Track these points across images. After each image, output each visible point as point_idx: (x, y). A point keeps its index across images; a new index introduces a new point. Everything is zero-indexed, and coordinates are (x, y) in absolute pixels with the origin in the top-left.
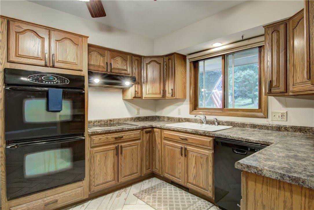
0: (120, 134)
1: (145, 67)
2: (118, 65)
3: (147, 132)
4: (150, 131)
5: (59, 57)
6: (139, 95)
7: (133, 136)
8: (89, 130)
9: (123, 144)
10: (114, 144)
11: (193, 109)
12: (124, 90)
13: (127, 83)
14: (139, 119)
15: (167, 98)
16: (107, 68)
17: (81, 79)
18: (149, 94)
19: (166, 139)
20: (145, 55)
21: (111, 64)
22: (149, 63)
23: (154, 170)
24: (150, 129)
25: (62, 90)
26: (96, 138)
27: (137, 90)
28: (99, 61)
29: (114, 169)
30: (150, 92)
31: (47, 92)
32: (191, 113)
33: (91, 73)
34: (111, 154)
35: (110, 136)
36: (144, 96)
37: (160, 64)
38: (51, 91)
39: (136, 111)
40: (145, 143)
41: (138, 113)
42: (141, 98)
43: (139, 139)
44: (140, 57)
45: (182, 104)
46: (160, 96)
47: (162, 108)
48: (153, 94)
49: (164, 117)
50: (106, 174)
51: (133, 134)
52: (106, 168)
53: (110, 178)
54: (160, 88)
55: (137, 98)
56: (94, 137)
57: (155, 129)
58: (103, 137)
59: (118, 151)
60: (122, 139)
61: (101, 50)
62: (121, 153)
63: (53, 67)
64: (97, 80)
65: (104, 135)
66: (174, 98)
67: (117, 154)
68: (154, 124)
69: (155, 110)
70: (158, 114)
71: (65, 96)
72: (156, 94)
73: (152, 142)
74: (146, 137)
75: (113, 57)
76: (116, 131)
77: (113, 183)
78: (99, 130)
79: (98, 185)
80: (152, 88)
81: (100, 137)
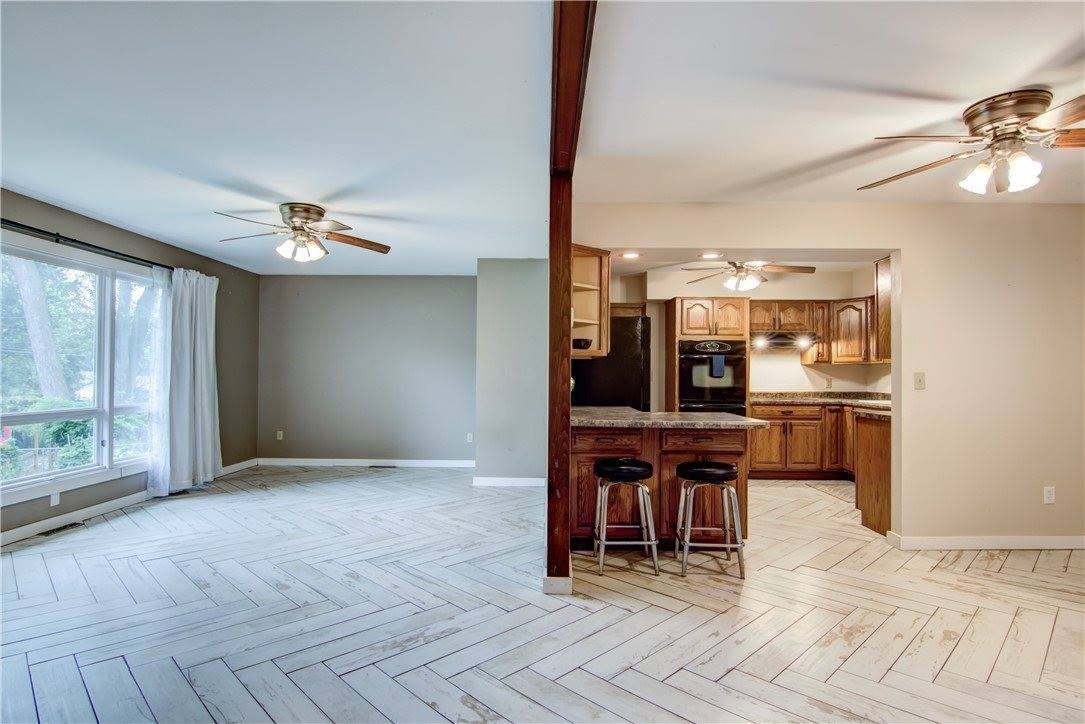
0: (791, 409)
1: (836, 316)
2: (789, 318)
3: (831, 411)
4: (839, 410)
5: (722, 325)
6: (825, 357)
7: (808, 413)
8: (750, 400)
9: (793, 422)
10: (780, 419)
12: (802, 354)
13: (803, 342)
14: (830, 395)
15: (873, 362)
16: (774, 325)
17: (744, 342)
18: (841, 356)
20: (835, 298)
21: (780, 319)
22: (843, 310)
23: (846, 467)
24: (838, 407)
25: (723, 356)
26: (758, 410)
27: (821, 350)
28: (763, 318)
29: (781, 450)
30: (844, 353)
31: (711, 359)
33: (752, 335)
34: (777, 431)
35: (776, 409)
36: (834, 359)
37: (860, 310)
38: (715, 357)
39: (825, 383)
40: (829, 426)
41: (829, 385)
42: (829, 361)
43: (819, 419)
44: (827, 303)
46: (860, 359)
47: (877, 378)
48: (848, 356)
50: (770, 452)
51: (807, 411)
52: (771, 445)
53: (775, 458)
54: (860, 347)
55: (822, 364)
56: (756, 408)
57: (845, 407)
58: (767, 410)
59: (786, 429)
60: (792, 414)
61: (767, 305)
62: (791, 432)
63: (716, 334)
64: (761, 342)
65: (768, 407)
67: (785, 432)
68: (844, 401)
69: (866, 382)
70: (869, 389)
71: (727, 362)
72: (854, 356)
73: (839, 425)
74: (830, 418)
75: (782, 309)
76: (783, 404)
77: (779, 466)
78: (762, 400)
79: (760, 463)
80: (847, 347)
81: (763, 408)
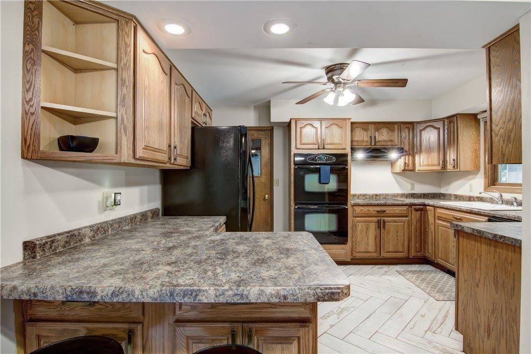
0: (383, 208)
1: (418, 134)
2: (383, 136)
3: (416, 210)
4: (423, 208)
5: (328, 141)
6: (411, 167)
7: (397, 212)
8: (351, 201)
9: (386, 219)
10: (376, 217)
11: (490, 184)
12: (392, 164)
13: (393, 155)
14: (413, 196)
15: (449, 170)
16: (371, 141)
17: (345, 155)
18: (423, 166)
19: (440, 218)
21: (375, 137)
22: (424, 129)
24: (422, 207)
25: (329, 167)
26: (358, 210)
27: (407, 161)
28: (362, 136)
29: (376, 241)
30: (425, 163)
31: (319, 169)
32: (486, 189)
33: (352, 149)
34: (373, 226)
35: (372, 209)
36: (417, 168)
37: (438, 129)
38: (322, 167)
39: (409, 186)
40: (414, 222)
41: (413, 188)
42: (413, 170)
43: (406, 216)
44: (412, 124)
45: (474, 178)
46: (439, 168)
47: (449, 183)
48: (428, 165)
49: (450, 195)
50: (367, 244)
51: (397, 210)
52: (368, 238)
53: (371, 248)
54: (439, 158)
55: (408, 171)
56: (355, 208)
57: (428, 207)
58: (365, 209)
59: (381, 225)
60: (385, 213)
61: (365, 125)
62: (384, 227)
63: (324, 148)
64: (360, 155)
65: (365, 207)
66: (458, 170)
67: (379, 227)
68: (427, 201)
69: (440, 186)
71: (332, 171)
72: (433, 165)
73: (423, 222)
74: (416, 215)
75: (377, 130)
76: (378, 205)
77: (375, 255)
78: (361, 202)
79: (359, 252)
80: (428, 158)
81: (362, 208)
